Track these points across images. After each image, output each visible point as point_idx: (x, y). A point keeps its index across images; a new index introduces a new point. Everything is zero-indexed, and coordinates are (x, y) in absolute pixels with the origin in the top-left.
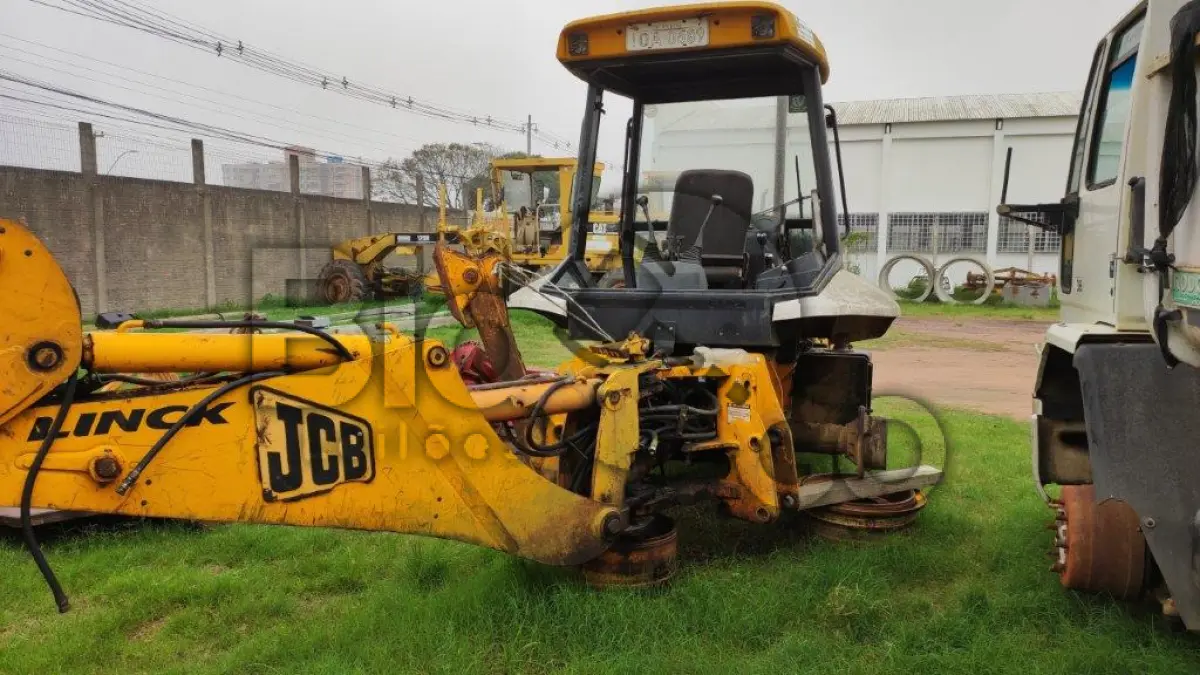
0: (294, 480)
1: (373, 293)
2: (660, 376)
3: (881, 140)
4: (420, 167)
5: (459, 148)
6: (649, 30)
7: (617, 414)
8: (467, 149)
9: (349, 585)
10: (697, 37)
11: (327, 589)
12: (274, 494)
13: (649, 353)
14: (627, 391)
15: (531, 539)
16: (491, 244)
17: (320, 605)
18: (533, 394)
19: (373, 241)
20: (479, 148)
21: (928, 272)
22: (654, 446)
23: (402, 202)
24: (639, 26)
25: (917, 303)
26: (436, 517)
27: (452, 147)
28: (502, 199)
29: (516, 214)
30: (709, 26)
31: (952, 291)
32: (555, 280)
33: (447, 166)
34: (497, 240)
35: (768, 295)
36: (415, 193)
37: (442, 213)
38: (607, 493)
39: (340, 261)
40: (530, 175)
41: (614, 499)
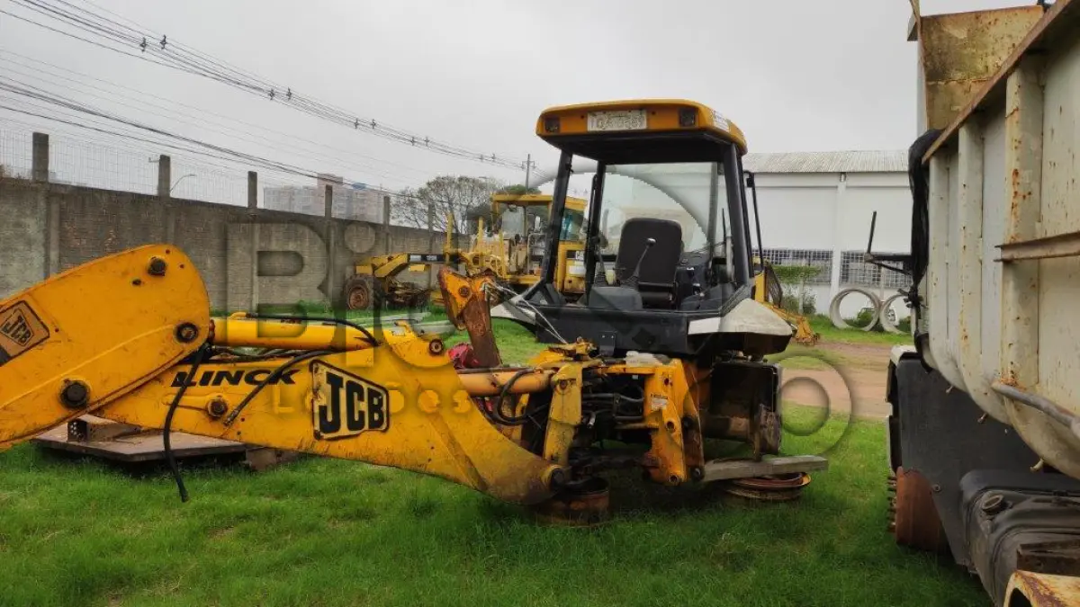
0: (335, 426)
1: (387, 302)
2: (600, 371)
3: (836, 187)
4: (433, 196)
5: (467, 180)
6: (605, 117)
7: (565, 397)
8: (474, 181)
9: (363, 514)
10: (639, 124)
11: (348, 517)
12: (322, 434)
13: (593, 354)
14: (573, 380)
15: (498, 482)
16: (488, 265)
17: (342, 527)
18: (504, 378)
19: (390, 259)
20: (484, 181)
21: (875, 304)
22: (592, 422)
23: (416, 226)
24: (597, 113)
25: (864, 332)
26: (430, 460)
27: (461, 179)
28: (500, 227)
29: (511, 241)
30: (648, 116)
31: (897, 323)
32: (528, 298)
33: (455, 194)
34: (493, 262)
35: (686, 315)
36: (426, 218)
37: (449, 237)
38: (555, 455)
39: (361, 275)
40: (524, 207)
41: (560, 460)
